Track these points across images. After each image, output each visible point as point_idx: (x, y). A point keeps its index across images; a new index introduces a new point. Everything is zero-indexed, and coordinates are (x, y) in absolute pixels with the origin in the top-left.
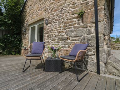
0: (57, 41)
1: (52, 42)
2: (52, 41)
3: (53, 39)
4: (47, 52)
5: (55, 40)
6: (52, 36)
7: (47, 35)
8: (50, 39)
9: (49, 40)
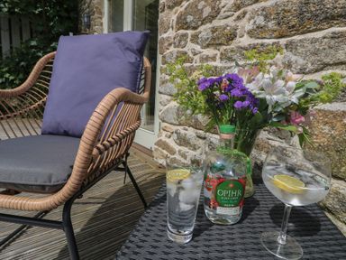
0: (245, 41)
1: (207, 58)
2: (210, 52)
3: (214, 30)
4: (172, 117)
5: (232, 37)
6: (207, 11)
7: (174, 18)
8: (195, 39)
9: (190, 47)
